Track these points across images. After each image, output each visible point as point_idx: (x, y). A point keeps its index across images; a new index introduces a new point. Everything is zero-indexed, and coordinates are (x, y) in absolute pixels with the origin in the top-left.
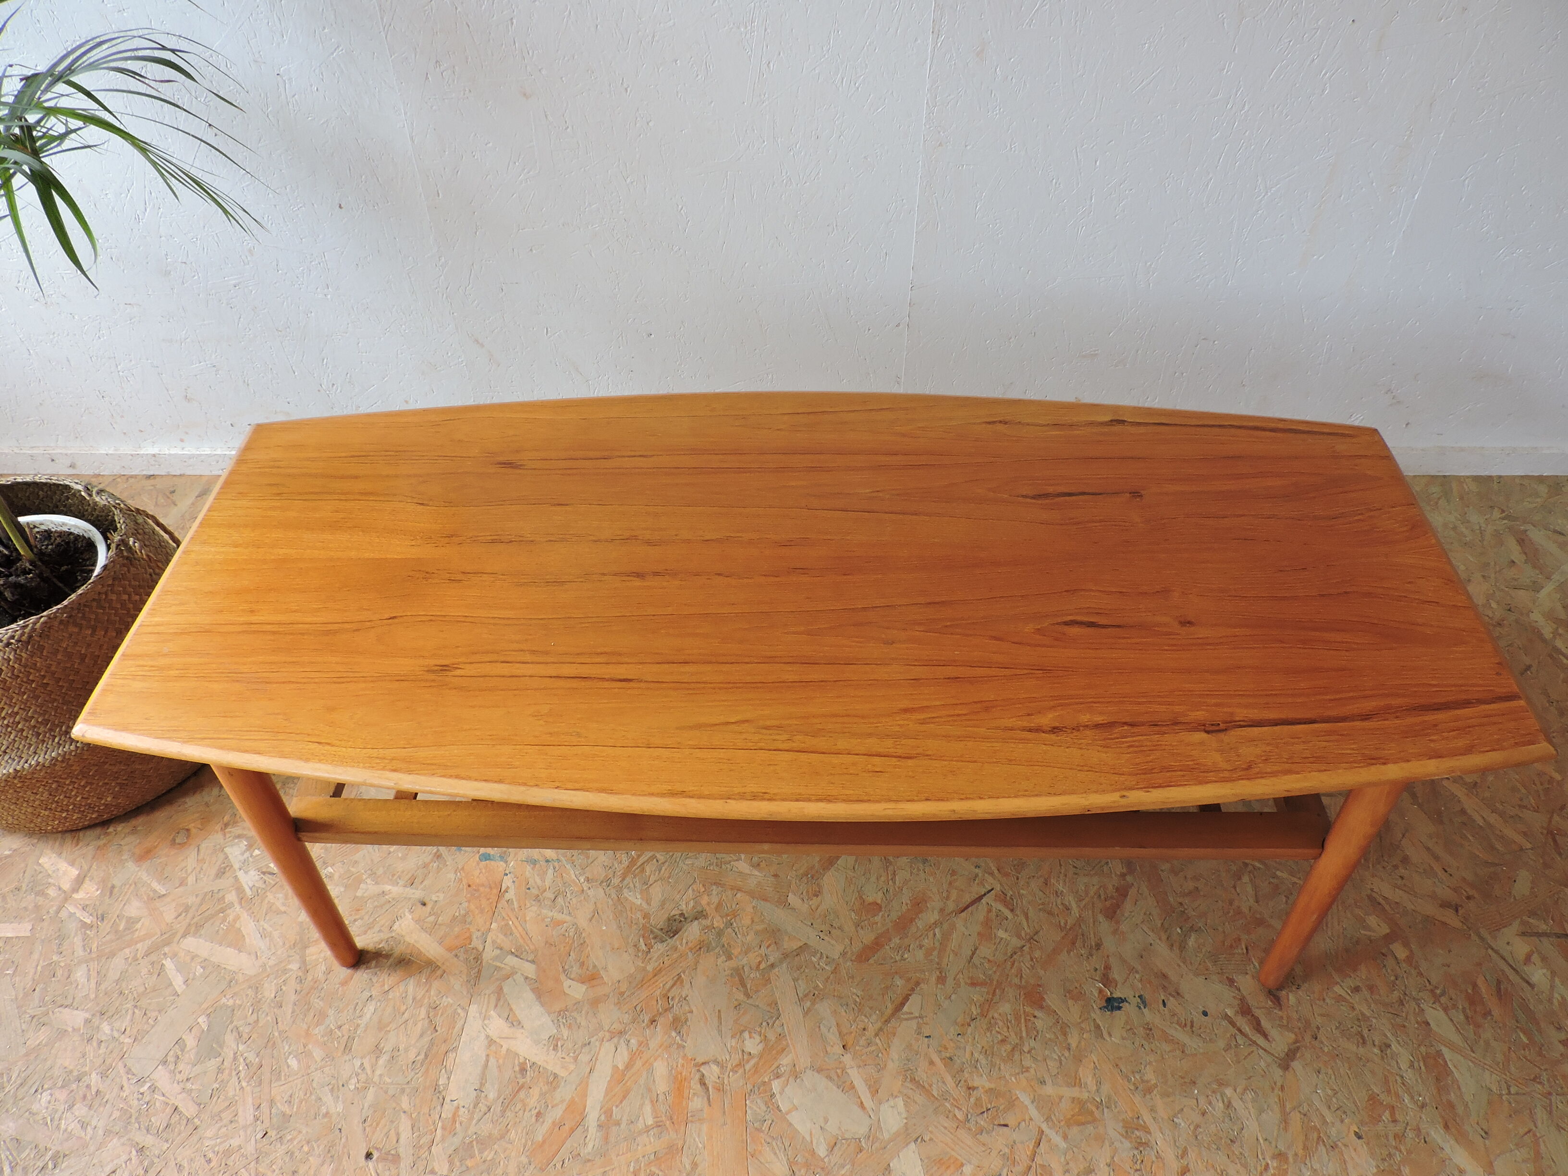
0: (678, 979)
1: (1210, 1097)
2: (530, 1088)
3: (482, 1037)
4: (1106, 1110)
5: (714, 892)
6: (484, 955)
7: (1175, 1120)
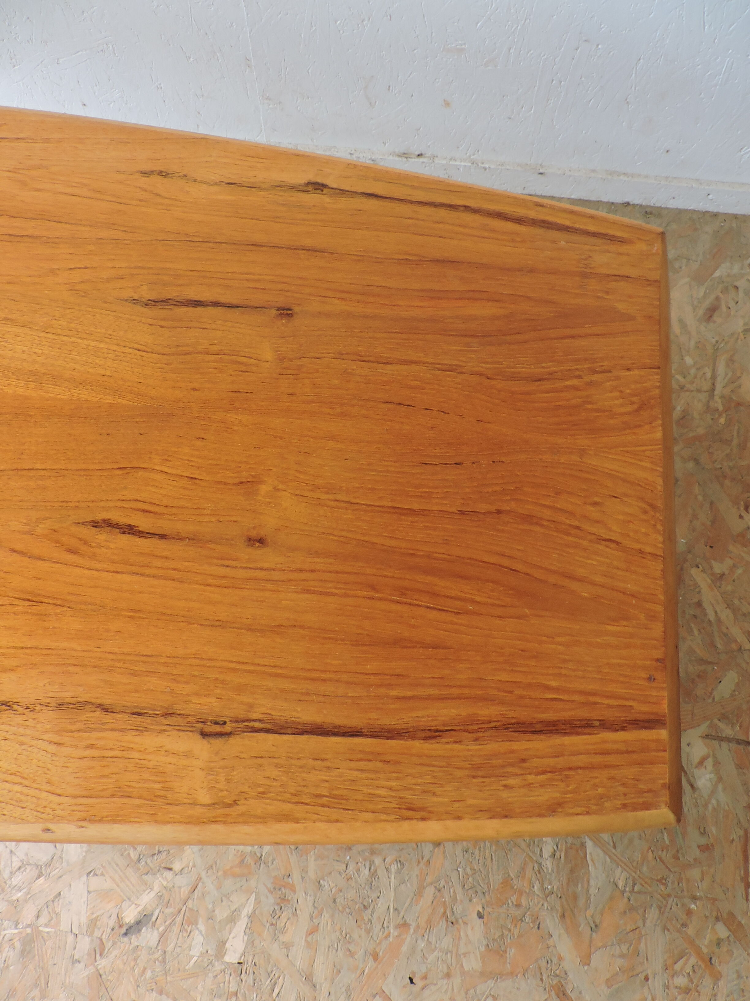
1: (360, 864)
4: (262, 865)
7: (321, 882)
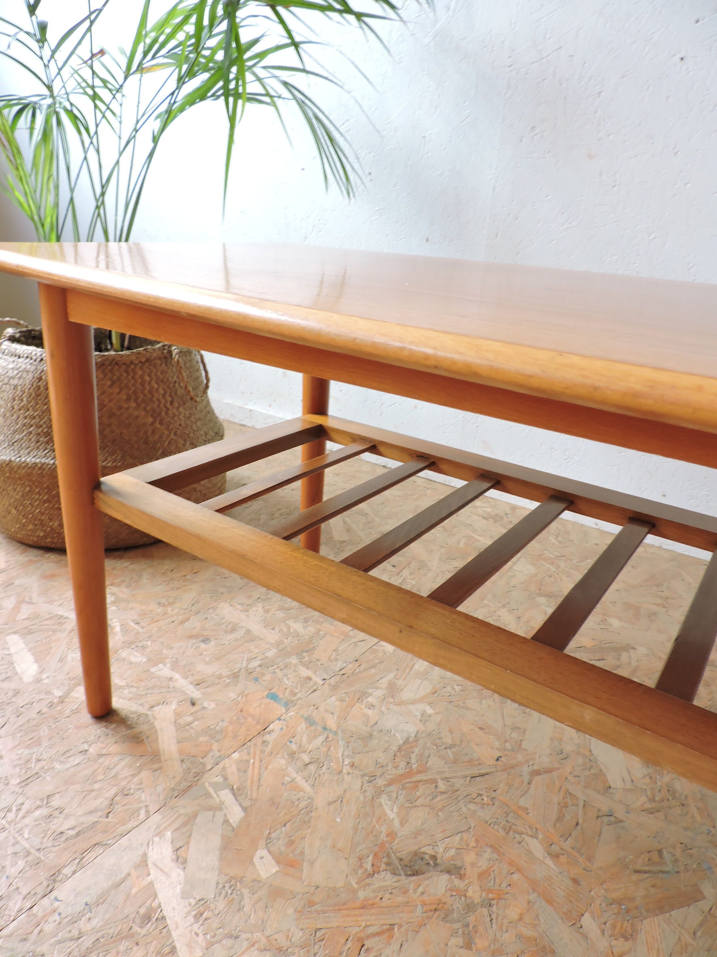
0: (388, 930)
2: (137, 944)
3: (140, 852)
5: (486, 856)
6: (207, 775)
